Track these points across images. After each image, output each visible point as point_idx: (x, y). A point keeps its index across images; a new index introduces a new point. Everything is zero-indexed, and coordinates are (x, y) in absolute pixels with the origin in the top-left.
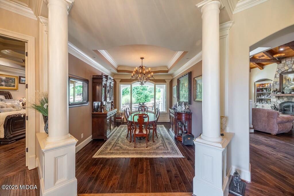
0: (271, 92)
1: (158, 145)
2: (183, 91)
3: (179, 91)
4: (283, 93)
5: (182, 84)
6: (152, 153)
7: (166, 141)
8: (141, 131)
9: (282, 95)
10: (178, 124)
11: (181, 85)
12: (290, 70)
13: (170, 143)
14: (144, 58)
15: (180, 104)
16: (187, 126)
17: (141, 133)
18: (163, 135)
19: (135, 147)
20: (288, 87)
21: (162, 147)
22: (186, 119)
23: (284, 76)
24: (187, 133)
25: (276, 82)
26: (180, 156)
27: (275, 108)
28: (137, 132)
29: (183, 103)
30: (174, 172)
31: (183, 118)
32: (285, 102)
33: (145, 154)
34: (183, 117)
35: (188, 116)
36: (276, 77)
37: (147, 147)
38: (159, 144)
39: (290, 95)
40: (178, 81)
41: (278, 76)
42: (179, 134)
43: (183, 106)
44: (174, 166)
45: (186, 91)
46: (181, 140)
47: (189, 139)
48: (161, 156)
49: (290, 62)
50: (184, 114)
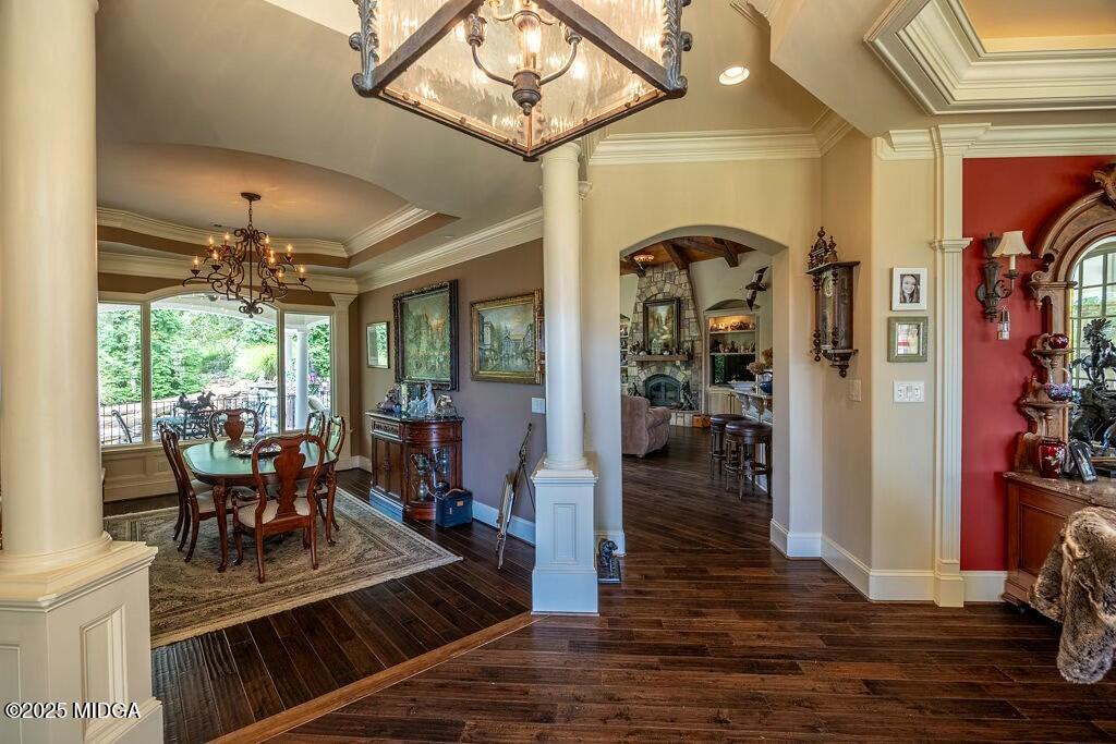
0: (628, 350)
1: (353, 549)
2: (424, 345)
3: (403, 342)
4: (649, 353)
5: (419, 318)
6: (348, 577)
7: (377, 531)
8: (287, 508)
9: (649, 358)
10: (416, 464)
11: (410, 324)
12: (660, 297)
13: (396, 535)
14: (259, 197)
15: (417, 390)
16: (448, 464)
17: (286, 516)
18: (355, 517)
19: (261, 580)
20: (658, 338)
21: (376, 553)
22: (443, 440)
23: (651, 309)
24: (446, 488)
25: (637, 324)
26: (450, 558)
27: (636, 393)
28: (269, 516)
29: (429, 389)
30: (452, 602)
31: (434, 437)
32: (654, 377)
33: (322, 588)
34: (434, 435)
35: (451, 430)
36: (636, 311)
37: (315, 567)
38: (355, 543)
39: (662, 358)
40: (395, 306)
41: (640, 309)
42: (418, 499)
43: (429, 397)
44: (444, 588)
45: (438, 346)
46: (430, 518)
47: (460, 504)
48: (389, 576)
49: (659, 275)
50: (434, 427)
